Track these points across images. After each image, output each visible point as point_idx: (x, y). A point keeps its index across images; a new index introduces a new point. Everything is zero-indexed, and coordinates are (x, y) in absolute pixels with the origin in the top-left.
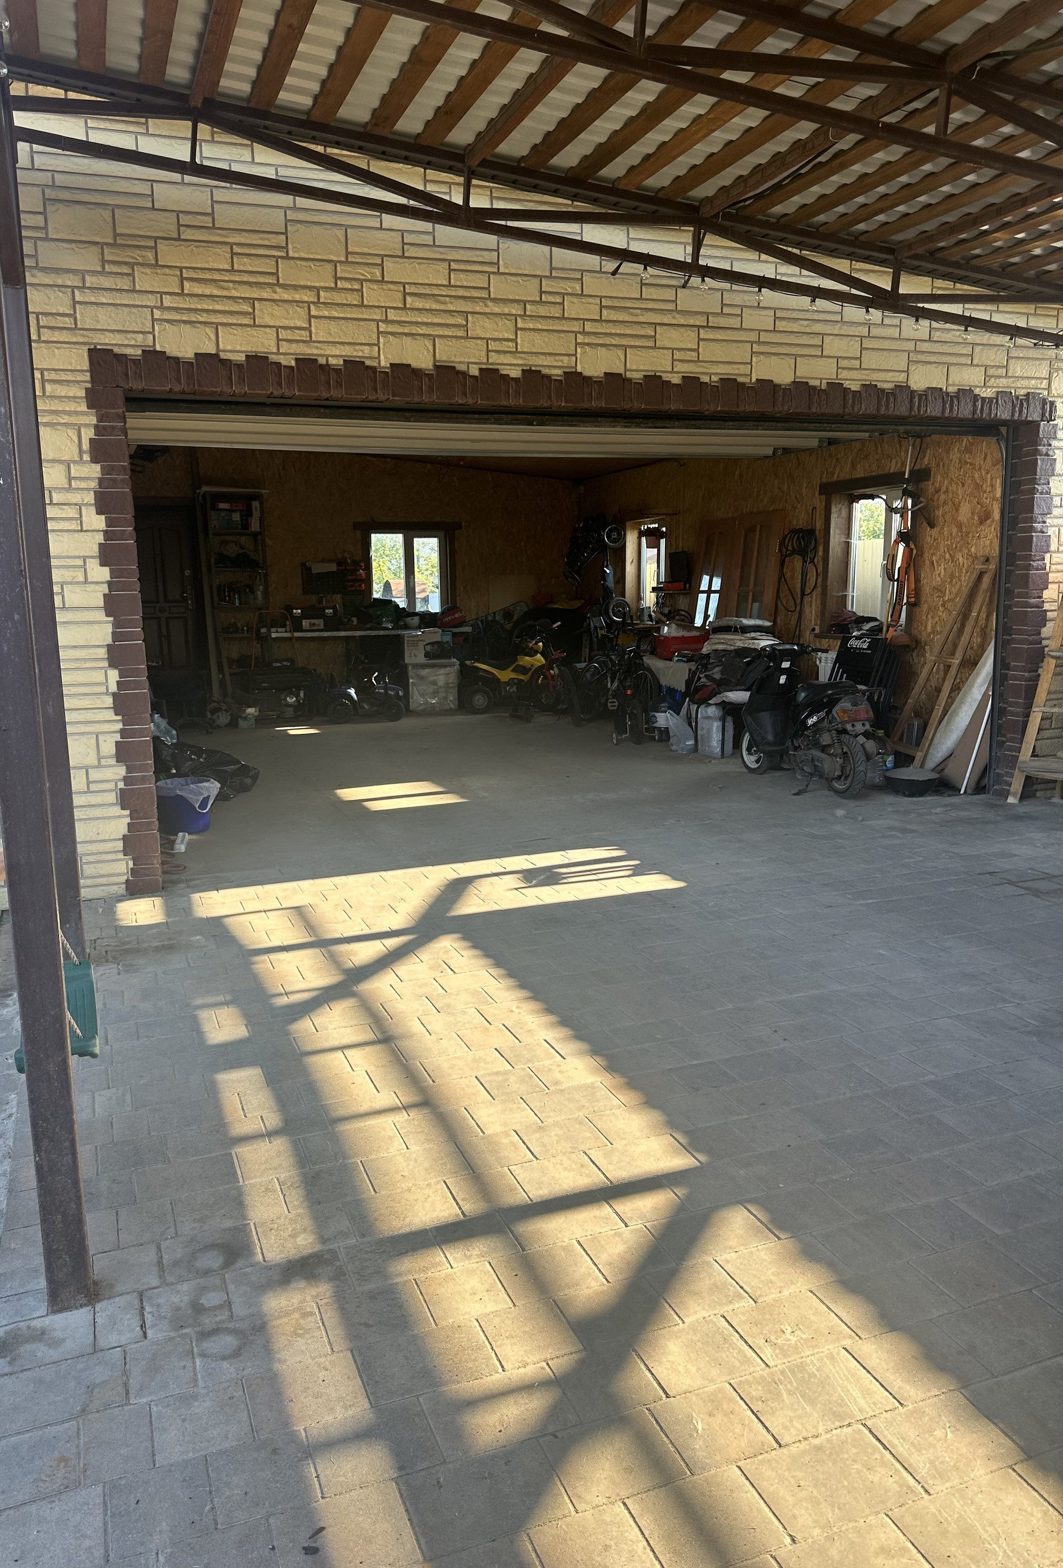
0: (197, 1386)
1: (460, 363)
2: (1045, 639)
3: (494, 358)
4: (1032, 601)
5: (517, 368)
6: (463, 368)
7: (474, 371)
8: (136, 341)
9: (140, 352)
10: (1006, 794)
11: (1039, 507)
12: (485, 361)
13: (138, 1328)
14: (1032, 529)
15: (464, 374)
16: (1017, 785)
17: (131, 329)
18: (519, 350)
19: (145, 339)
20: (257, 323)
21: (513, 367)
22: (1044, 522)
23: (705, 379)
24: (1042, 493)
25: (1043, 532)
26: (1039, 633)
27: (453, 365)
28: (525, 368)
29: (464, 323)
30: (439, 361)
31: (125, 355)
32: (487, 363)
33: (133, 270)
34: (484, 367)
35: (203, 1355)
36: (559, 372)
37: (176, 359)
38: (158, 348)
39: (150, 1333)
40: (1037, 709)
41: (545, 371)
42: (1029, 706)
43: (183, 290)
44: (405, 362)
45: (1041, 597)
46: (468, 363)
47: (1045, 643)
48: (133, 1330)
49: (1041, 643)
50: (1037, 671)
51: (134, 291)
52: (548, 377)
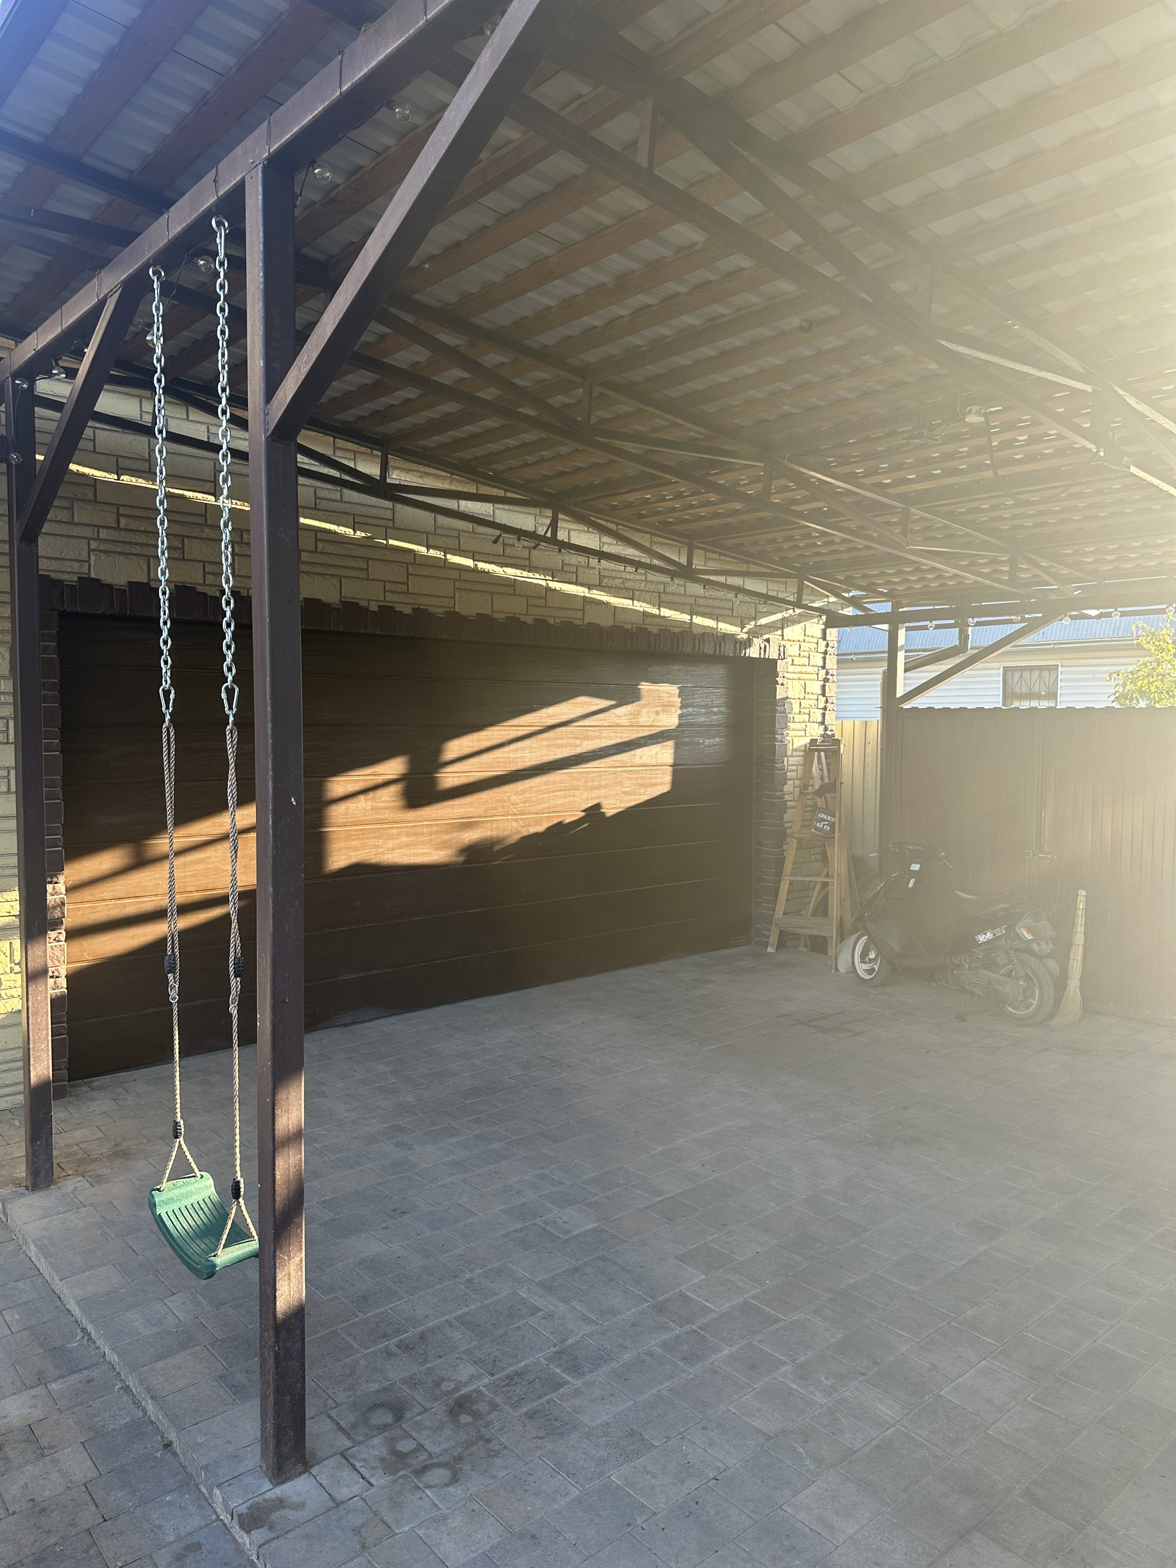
0: (439, 1509)
1: (361, 599)
2: (786, 822)
3: (390, 597)
4: (777, 793)
5: (408, 606)
6: (364, 604)
7: (374, 607)
8: (72, 568)
9: (76, 579)
10: (767, 945)
11: (779, 723)
12: (382, 599)
13: (361, 1480)
14: (775, 739)
15: (366, 609)
16: (774, 938)
17: (68, 557)
18: (410, 591)
19: (80, 567)
20: (186, 557)
21: (405, 605)
22: (783, 734)
23: (551, 621)
24: (780, 713)
25: (782, 742)
26: (783, 818)
27: (357, 601)
28: (415, 606)
29: (366, 567)
30: (345, 598)
31: (61, 581)
32: (384, 601)
33: (73, 505)
34: (382, 604)
35: (429, 1487)
36: (441, 610)
37: (110, 586)
38: (93, 575)
39: (373, 1481)
40: (786, 878)
41: (431, 609)
42: (779, 874)
43: (118, 525)
44: (316, 597)
45: (783, 791)
46: (369, 600)
47: (786, 825)
48: (358, 1482)
49: (784, 826)
50: (782, 847)
51: (72, 523)
52: (433, 614)
